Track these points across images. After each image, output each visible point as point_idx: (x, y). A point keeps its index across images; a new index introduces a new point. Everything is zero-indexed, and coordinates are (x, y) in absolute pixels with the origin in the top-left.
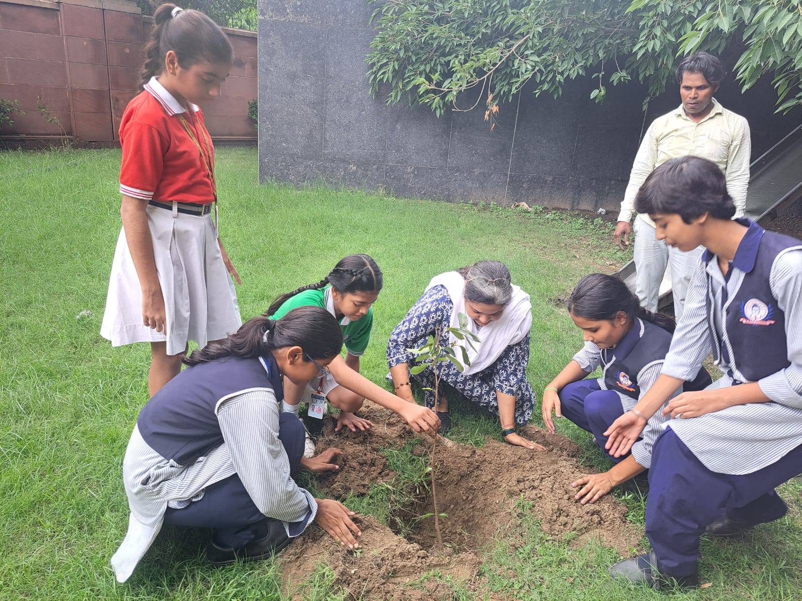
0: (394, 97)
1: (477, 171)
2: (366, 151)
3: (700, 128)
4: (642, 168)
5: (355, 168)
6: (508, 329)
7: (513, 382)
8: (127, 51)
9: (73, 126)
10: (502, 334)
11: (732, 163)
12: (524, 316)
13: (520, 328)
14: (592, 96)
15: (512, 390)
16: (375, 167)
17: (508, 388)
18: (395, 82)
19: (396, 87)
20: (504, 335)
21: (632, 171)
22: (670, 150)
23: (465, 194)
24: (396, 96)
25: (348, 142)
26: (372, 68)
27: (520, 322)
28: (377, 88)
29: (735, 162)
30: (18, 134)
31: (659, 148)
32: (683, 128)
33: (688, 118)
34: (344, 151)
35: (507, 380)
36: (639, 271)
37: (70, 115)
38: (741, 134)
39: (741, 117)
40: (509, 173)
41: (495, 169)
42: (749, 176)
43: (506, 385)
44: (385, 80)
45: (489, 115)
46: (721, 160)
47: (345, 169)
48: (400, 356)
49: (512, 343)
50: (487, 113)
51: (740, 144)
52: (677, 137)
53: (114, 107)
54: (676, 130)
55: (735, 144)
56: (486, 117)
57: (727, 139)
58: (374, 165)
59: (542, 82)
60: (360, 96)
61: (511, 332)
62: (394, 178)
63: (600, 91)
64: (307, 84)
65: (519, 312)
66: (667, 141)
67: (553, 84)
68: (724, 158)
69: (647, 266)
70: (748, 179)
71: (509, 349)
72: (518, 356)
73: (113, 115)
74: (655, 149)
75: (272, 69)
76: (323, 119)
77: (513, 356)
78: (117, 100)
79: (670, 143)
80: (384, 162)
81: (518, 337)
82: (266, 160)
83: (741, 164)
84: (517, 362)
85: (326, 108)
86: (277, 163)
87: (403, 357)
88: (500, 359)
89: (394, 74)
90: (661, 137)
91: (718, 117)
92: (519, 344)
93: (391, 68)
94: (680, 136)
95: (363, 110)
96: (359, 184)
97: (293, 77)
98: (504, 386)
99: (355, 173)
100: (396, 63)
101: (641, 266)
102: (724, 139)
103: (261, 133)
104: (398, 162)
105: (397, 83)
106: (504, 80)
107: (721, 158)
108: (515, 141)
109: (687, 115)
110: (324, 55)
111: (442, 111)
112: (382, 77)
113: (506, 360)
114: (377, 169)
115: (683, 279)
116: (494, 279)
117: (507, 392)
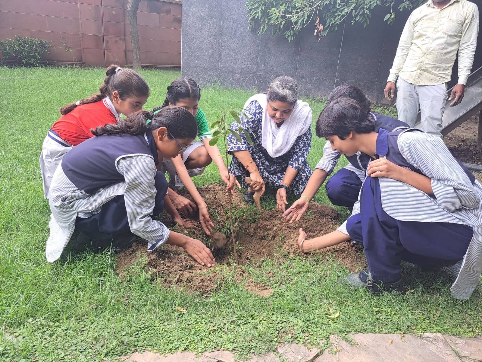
0: (263, 29)
1: (315, 78)
2: (246, 65)
3: (442, 12)
4: (403, 45)
5: (239, 76)
6: (297, 125)
7: (300, 162)
8: (114, 12)
9: (83, 57)
10: (294, 129)
11: (464, 36)
12: (307, 115)
13: (305, 123)
14: (386, 18)
15: (299, 167)
16: (251, 75)
17: (297, 165)
18: (262, 20)
19: (264, 21)
20: (296, 128)
21: (398, 48)
22: (421, 29)
23: (307, 93)
24: (264, 28)
25: (235, 60)
26: (250, 13)
27: (304, 119)
28: (253, 25)
29: (466, 36)
30: (52, 61)
31: (415, 30)
32: (431, 13)
33: (435, 7)
34: (233, 65)
35: (298, 160)
36: (400, 115)
37: (81, 50)
38: (471, 15)
39: (472, 3)
40: (336, 79)
41: (327, 77)
42: (476, 45)
43: (296, 163)
44: (256, 17)
45: (317, 32)
46: (456, 34)
47: (233, 77)
48: (234, 146)
49: (301, 135)
50: (316, 31)
51: (471, 22)
52: (426, 20)
53: (106, 46)
54: (426, 16)
55: (466, 22)
56: (315, 34)
57: (461, 19)
58: (251, 74)
59: (356, 16)
60: (243, 30)
61: (299, 126)
62: (262, 83)
63: (391, 16)
64: (211, 23)
65: (303, 113)
66: (420, 23)
67: (364, 17)
68: (459, 33)
69: (405, 110)
70: (476, 48)
71: (299, 138)
72: (305, 143)
73: (105, 50)
74: (413, 30)
75: (190, 14)
76: (220, 46)
77: (302, 143)
78: (108, 42)
79: (422, 24)
80: (257, 72)
81: (304, 129)
82: (186, 71)
83: (471, 37)
84: (304, 148)
85: (222, 38)
86: (192, 73)
87: (235, 147)
88: (293, 148)
89: (262, 14)
90: (416, 22)
91: (456, 4)
92: (305, 134)
93: (260, 9)
94: (429, 19)
95: (244, 39)
96: (241, 86)
97: (202, 19)
98: (294, 164)
99: (238, 79)
100: (264, 7)
101: (400, 111)
102: (459, 19)
103: (183, 54)
104: (265, 72)
105: (264, 20)
106: (332, 17)
107: (456, 32)
108: (340, 59)
109: (434, 4)
110: (221, 5)
111: (293, 38)
112: (254, 15)
113: (297, 147)
114: (252, 77)
115: (428, 117)
116: (287, 85)
117: (295, 168)
